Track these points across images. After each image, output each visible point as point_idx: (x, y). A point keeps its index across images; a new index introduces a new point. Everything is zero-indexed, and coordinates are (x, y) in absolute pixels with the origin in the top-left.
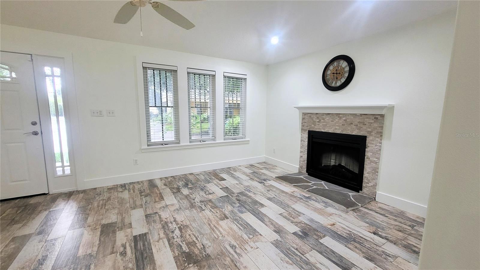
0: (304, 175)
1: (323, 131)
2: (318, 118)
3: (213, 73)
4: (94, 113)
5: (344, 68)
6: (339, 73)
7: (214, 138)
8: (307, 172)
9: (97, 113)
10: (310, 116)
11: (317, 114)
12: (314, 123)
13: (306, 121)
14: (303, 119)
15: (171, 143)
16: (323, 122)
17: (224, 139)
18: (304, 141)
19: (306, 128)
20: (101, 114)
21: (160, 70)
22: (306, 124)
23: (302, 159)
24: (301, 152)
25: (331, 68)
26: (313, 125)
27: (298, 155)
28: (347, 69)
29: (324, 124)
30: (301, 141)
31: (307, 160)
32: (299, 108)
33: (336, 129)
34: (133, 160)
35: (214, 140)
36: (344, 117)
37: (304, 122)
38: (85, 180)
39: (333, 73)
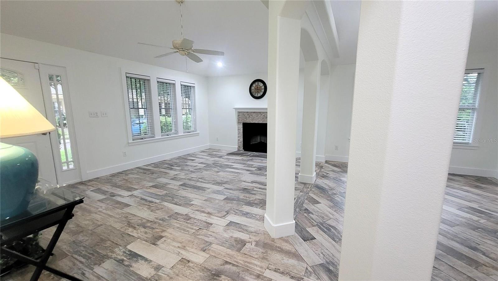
0: (242, 151)
1: (252, 122)
2: (248, 115)
3: (173, 82)
4: (91, 114)
5: (261, 87)
6: (259, 89)
7: (177, 132)
8: (243, 149)
9: (94, 114)
10: (243, 114)
11: (247, 112)
12: (246, 118)
13: (240, 117)
14: (238, 116)
15: (137, 139)
16: (252, 117)
17: (184, 133)
18: (240, 130)
19: (241, 121)
20: (97, 115)
21: (140, 79)
22: (240, 119)
23: (239, 142)
24: (239, 137)
25: (254, 85)
26: (245, 119)
27: (237, 139)
28: (263, 87)
29: (252, 118)
30: (238, 130)
31: (243, 142)
32: (236, 109)
33: (259, 121)
34: (123, 152)
35: (176, 134)
36: (263, 114)
37: (239, 118)
38: (87, 172)
39: (256, 89)
